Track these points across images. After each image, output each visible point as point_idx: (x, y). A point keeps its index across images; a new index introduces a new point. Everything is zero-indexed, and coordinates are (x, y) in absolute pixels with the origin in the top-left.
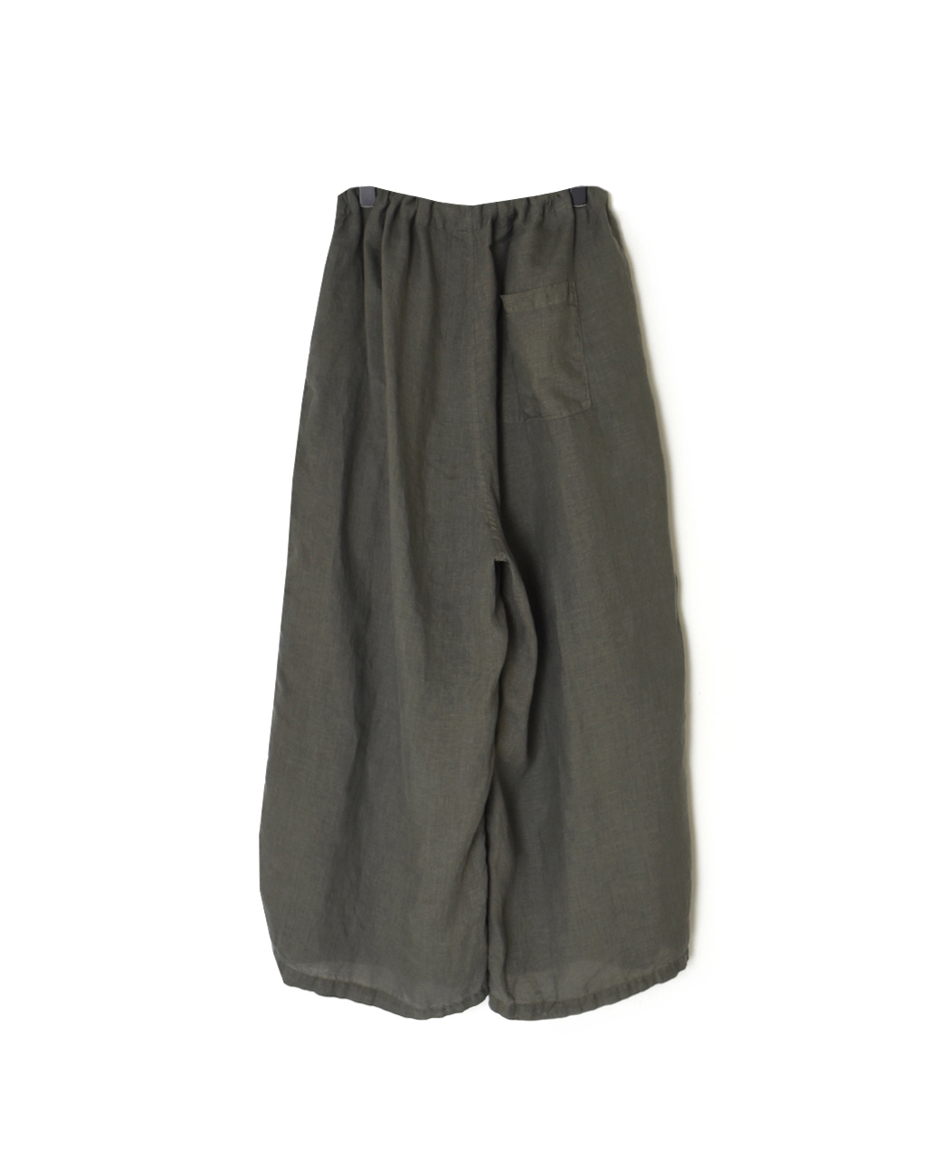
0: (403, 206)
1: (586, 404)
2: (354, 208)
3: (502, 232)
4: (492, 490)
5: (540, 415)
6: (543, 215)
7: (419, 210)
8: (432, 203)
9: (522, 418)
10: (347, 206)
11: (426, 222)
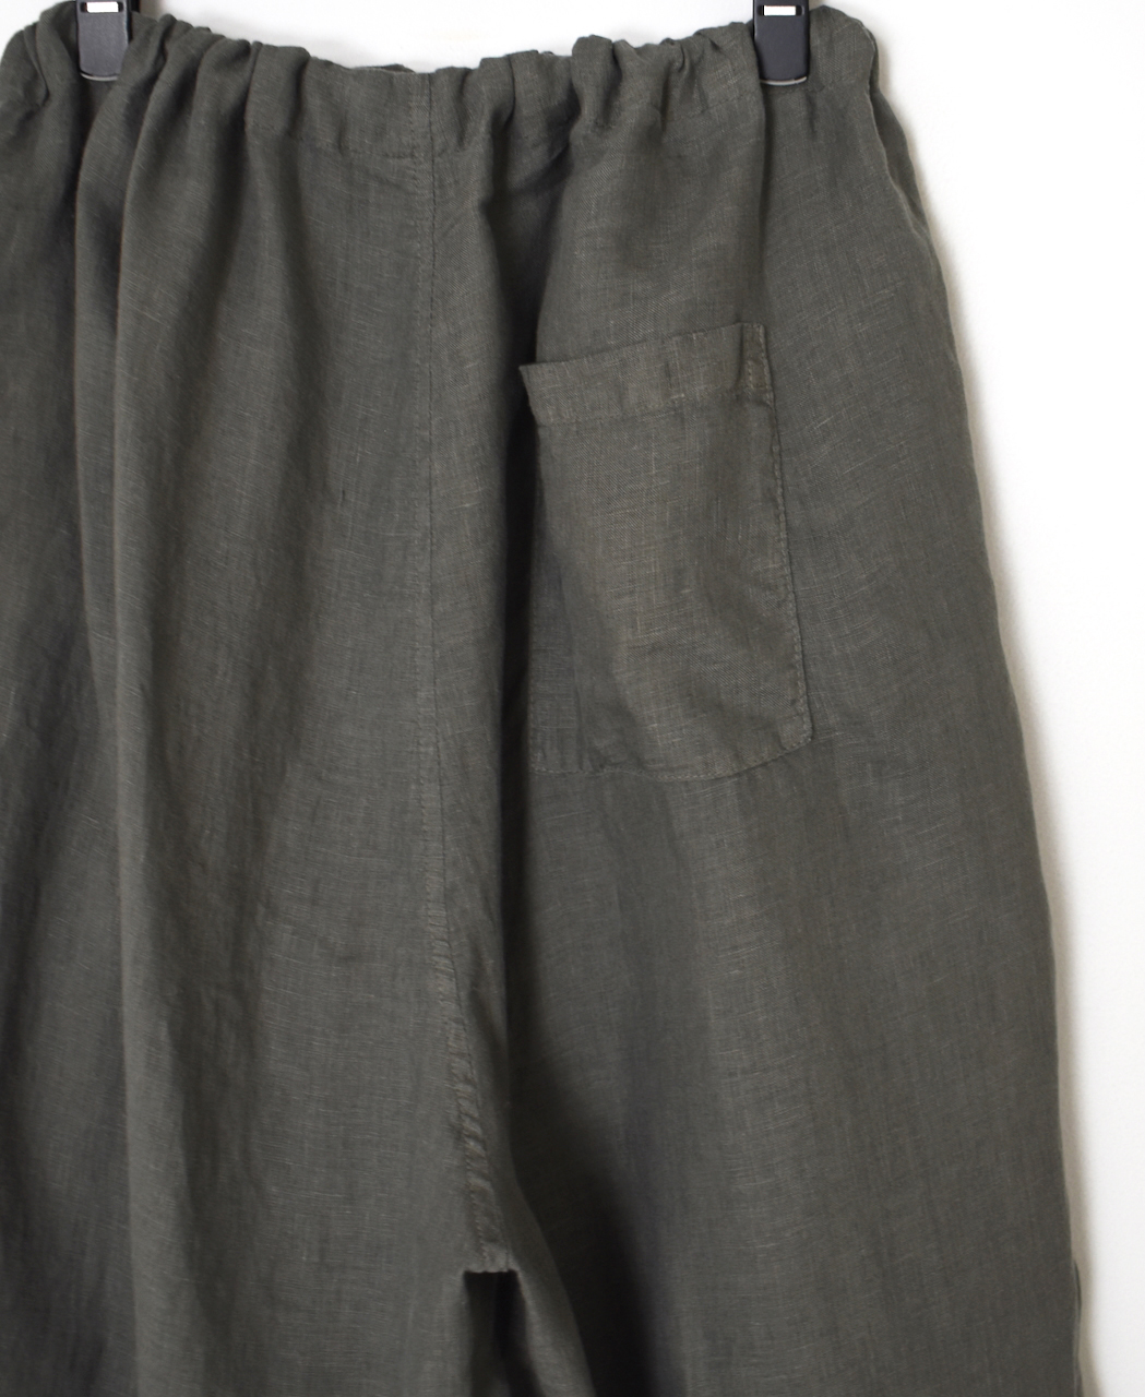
0: (204, 73)
1: (795, 732)
2: (57, 80)
3: (530, 160)
4: (477, 1006)
5: (640, 763)
6: (663, 105)
7: (255, 87)
8: (299, 63)
9: (587, 763)
10: (35, 76)
11: (279, 124)
